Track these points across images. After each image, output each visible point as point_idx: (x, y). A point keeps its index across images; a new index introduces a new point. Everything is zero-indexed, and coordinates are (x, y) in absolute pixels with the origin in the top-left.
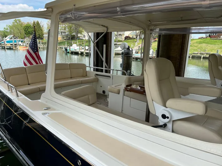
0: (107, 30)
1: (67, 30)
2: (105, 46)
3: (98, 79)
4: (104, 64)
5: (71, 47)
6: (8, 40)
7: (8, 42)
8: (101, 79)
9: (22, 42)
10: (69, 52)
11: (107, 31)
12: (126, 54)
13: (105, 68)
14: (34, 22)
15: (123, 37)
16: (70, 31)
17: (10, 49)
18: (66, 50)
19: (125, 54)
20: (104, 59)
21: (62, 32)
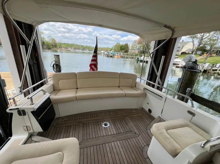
0: (173, 34)
1: (142, 47)
2: (163, 57)
3: (146, 94)
4: (158, 79)
5: (141, 58)
6: (112, 52)
7: (111, 53)
8: (149, 95)
9: (117, 53)
10: (139, 60)
11: (171, 37)
12: (190, 69)
13: (158, 84)
14: (125, 44)
15: (180, 53)
16: (143, 48)
17: (111, 57)
18: (138, 59)
19: (188, 69)
20: (159, 74)
21: (138, 49)
